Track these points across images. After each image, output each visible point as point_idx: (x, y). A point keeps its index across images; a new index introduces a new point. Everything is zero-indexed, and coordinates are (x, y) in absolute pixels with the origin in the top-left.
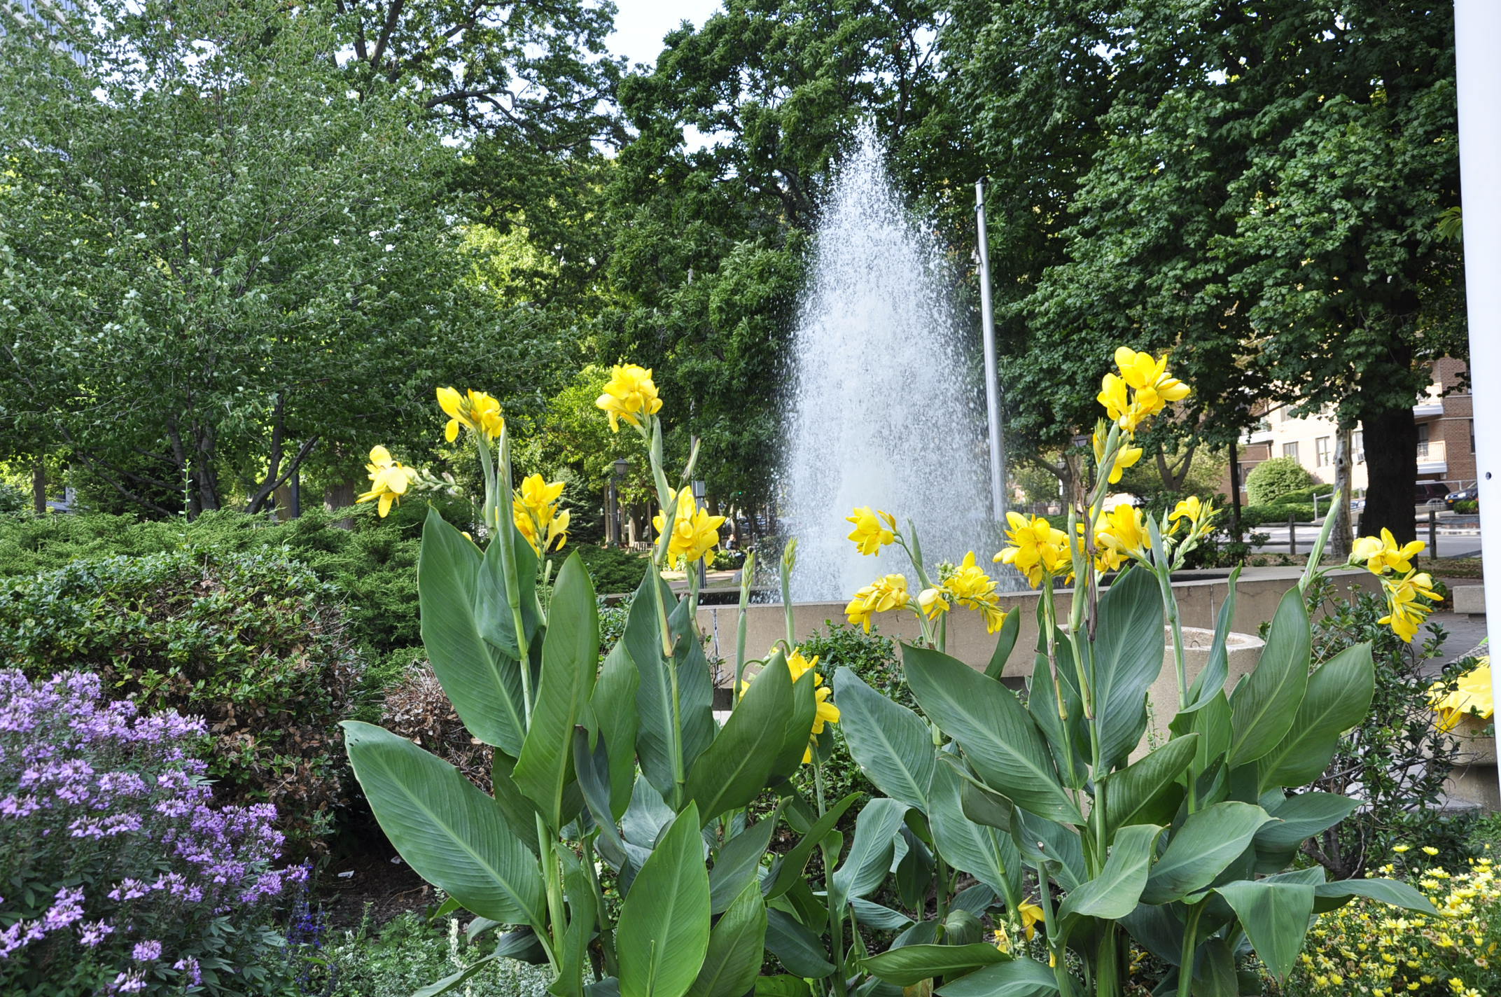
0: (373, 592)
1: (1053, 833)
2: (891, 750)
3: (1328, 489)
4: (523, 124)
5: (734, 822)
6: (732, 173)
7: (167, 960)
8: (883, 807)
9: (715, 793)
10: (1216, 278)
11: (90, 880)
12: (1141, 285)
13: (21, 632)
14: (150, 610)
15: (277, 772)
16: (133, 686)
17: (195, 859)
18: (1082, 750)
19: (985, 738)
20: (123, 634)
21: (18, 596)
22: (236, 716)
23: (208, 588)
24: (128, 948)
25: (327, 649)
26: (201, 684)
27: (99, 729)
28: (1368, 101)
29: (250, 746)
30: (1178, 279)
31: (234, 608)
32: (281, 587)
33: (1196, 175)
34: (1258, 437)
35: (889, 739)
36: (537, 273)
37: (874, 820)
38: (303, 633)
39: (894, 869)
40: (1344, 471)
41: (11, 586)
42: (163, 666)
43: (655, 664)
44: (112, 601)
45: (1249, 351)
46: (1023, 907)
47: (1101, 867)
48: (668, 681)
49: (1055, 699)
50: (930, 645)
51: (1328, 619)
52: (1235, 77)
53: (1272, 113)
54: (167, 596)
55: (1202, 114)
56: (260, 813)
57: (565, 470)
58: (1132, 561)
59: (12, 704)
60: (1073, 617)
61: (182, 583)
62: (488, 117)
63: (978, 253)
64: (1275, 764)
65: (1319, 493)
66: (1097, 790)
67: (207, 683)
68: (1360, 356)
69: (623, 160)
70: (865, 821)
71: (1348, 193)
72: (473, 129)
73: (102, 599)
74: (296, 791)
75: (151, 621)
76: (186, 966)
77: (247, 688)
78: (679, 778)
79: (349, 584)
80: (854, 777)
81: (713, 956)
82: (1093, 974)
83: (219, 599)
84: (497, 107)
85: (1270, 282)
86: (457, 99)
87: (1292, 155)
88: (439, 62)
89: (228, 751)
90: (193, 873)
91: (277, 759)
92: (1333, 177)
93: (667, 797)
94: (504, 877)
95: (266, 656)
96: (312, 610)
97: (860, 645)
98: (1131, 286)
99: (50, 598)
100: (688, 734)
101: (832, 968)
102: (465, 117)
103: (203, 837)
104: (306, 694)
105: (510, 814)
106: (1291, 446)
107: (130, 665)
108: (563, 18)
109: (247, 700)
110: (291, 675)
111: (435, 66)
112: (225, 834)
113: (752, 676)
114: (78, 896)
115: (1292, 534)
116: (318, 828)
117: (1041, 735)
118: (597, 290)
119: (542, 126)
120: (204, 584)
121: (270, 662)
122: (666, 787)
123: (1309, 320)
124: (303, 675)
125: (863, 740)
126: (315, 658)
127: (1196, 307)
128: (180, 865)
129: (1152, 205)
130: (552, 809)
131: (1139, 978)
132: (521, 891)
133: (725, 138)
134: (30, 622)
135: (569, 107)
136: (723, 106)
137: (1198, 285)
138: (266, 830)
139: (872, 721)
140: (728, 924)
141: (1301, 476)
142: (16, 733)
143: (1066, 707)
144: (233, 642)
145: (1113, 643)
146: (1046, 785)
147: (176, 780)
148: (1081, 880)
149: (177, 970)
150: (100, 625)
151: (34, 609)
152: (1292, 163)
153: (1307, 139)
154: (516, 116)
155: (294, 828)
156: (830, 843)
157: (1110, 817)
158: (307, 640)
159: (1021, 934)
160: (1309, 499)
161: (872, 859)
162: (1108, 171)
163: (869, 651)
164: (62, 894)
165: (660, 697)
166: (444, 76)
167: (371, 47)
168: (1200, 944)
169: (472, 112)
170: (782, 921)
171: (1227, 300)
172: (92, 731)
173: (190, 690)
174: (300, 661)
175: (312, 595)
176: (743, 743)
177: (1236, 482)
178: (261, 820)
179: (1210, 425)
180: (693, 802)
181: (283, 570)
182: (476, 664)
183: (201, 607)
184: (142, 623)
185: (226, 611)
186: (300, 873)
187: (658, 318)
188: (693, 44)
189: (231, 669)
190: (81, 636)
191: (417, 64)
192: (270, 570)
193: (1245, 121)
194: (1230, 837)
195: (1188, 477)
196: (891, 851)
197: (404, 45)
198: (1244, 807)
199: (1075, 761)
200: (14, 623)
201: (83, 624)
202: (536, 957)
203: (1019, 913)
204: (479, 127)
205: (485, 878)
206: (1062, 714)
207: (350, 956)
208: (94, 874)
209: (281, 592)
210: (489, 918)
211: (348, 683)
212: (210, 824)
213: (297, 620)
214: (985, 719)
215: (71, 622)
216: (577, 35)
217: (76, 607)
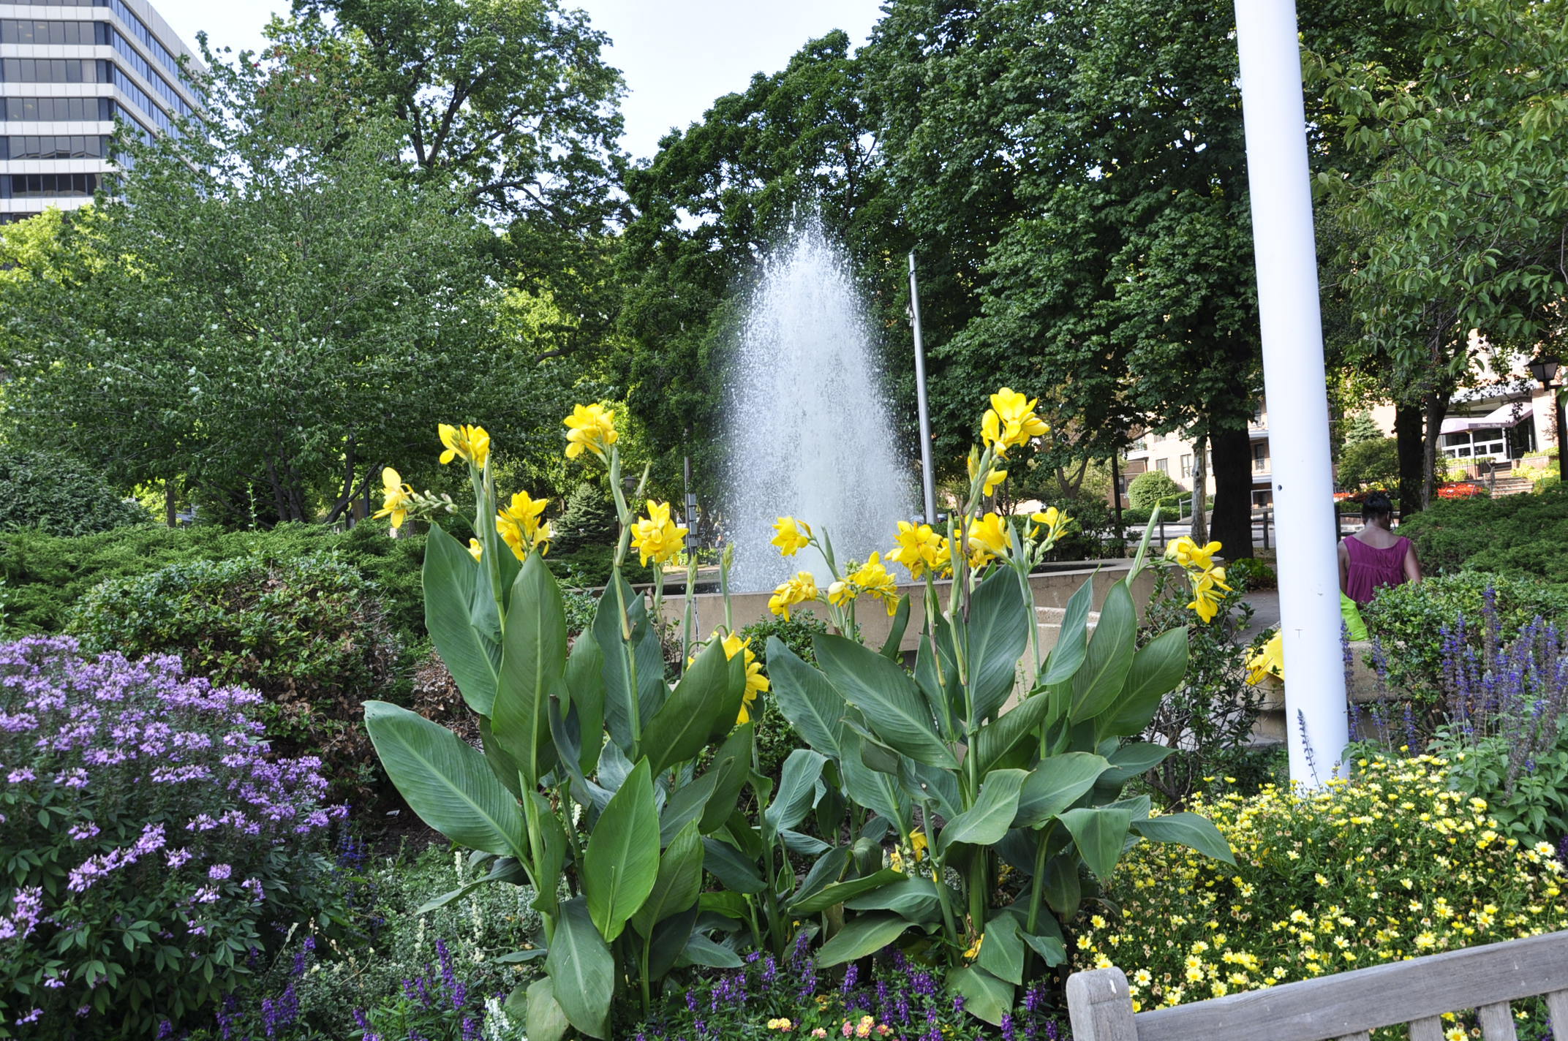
0: (411, 587)
1: (937, 777)
2: (812, 709)
3: (1189, 496)
4: (549, 208)
5: (685, 772)
6: (716, 245)
7: (236, 880)
8: (805, 757)
9: (665, 749)
10: (1099, 330)
11: (170, 818)
12: (1041, 334)
13: (127, 622)
14: (227, 604)
15: (329, 733)
16: (214, 665)
17: (255, 801)
18: (958, 710)
19: (880, 704)
20: (206, 623)
21: (125, 594)
22: (296, 689)
23: (273, 586)
24: (205, 870)
25: (368, 634)
26: (267, 663)
27: (179, 699)
28: (1210, 195)
29: (307, 712)
30: (1070, 331)
31: (294, 601)
32: (330, 585)
33: (1084, 251)
34: (1132, 455)
35: (811, 700)
36: (562, 329)
37: (798, 767)
38: (348, 622)
39: (815, 806)
40: (1200, 481)
41: (120, 586)
42: (237, 649)
43: (618, 648)
44: (198, 597)
45: (1124, 387)
46: (913, 835)
47: (974, 802)
48: (628, 661)
49: (936, 671)
50: (836, 629)
51: (1167, 600)
52: (1109, 175)
53: (1141, 203)
54: (242, 592)
55: (1087, 202)
56: (307, 763)
57: (586, 485)
58: (998, 560)
59: (112, 678)
60: (951, 604)
61: (252, 582)
62: (522, 204)
63: (911, 309)
64: (1111, 719)
65: (1183, 498)
66: (970, 740)
67: (272, 662)
68: (1208, 390)
69: (628, 235)
70: (790, 768)
71: (1198, 268)
72: (510, 213)
73: (189, 596)
74: (345, 748)
75: (228, 611)
76: (251, 885)
77: (304, 666)
78: (636, 736)
79: (390, 580)
80: (788, 734)
81: (662, 879)
82: (968, 886)
83: (280, 595)
84: (529, 196)
85: (1143, 335)
86: (497, 190)
87: (1157, 236)
88: (483, 161)
89: (290, 716)
90: (253, 812)
91: (329, 723)
92: (1185, 255)
93: (627, 753)
94: (493, 818)
95: (319, 640)
96: (356, 603)
97: (799, 627)
98: (1032, 335)
99: (149, 595)
100: (643, 704)
101: (765, 885)
102: (503, 203)
103: (261, 784)
104: (352, 670)
105: (497, 766)
106: (1162, 462)
107: (211, 648)
108: (583, 124)
109: (304, 675)
110: (338, 655)
111: (479, 164)
112: (280, 780)
113: (697, 654)
114: (160, 830)
115: (1162, 531)
116: (363, 776)
117: (924, 699)
118: (609, 341)
119: (566, 209)
120: (270, 583)
121: (321, 645)
122: (626, 744)
123: (1171, 365)
124: (349, 655)
125: (790, 701)
126: (358, 641)
127: (1084, 354)
128: (244, 806)
129: (1051, 272)
130: (529, 762)
131: (1006, 887)
132: (507, 828)
133: (710, 218)
134: (135, 614)
135: (586, 193)
136: (708, 194)
137: (1085, 336)
138: (314, 778)
139: (798, 685)
140: (672, 855)
141: (1170, 485)
142: (110, 702)
143: (944, 676)
144: (292, 629)
145: (984, 626)
146: (929, 739)
147: (237, 740)
148: (958, 813)
149: (244, 888)
150: (187, 616)
151: (137, 604)
152: (1157, 242)
153: (1167, 224)
154: (544, 202)
155: (344, 777)
156: (763, 786)
157: (981, 761)
158: (352, 627)
159: (912, 856)
160: (1176, 503)
161: (797, 799)
162: (1012, 244)
163: (806, 631)
164: (147, 828)
165: (622, 674)
166: (487, 172)
167: (428, 150)
168: (1050, 859)
169: (508, 200)
170: (724, 850)
171: (1108, 348)
172: (174, 701)
173: (258, 667)
174: (346, 643)
175: (356, 591)
176: (687, 708)
177: (1119, 489)
178: (311, 769)
179: (1095, 445)
180: (645, 756)
181: (333, 571)
182: (470, 647)
183: (267, 601)
184: (220, 614)
185: (288, 604)
186: (342, 810)
187: (657, 360)
188: (679, 150)
189: (292, 650)
190: (172, 625)
191: (465, 161)
192: (322, 571)
193: (1119, 208)
194: (1078, 779)
195: (1082, 486)
196: (812, 793)
197: (455, 147)
198: (1089, 757)
199: (953, 719)
200: (123, 615)
201: (174, 615)
202: (521, 879)
203: (910, 840)
204: (515, 211)
205: (476, 819)
206: (942, 681)
207: (390, 878)
208: (172, 813)
209: (330, 589)
210: (484, 851)
211: (386, 661)
212: (268, 772)
213: (344, 610)
214: (880, 689)
215: (165, 613)
216: (595, 137)
217: (169, 602)
